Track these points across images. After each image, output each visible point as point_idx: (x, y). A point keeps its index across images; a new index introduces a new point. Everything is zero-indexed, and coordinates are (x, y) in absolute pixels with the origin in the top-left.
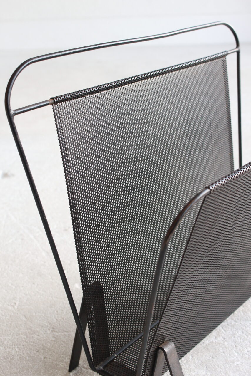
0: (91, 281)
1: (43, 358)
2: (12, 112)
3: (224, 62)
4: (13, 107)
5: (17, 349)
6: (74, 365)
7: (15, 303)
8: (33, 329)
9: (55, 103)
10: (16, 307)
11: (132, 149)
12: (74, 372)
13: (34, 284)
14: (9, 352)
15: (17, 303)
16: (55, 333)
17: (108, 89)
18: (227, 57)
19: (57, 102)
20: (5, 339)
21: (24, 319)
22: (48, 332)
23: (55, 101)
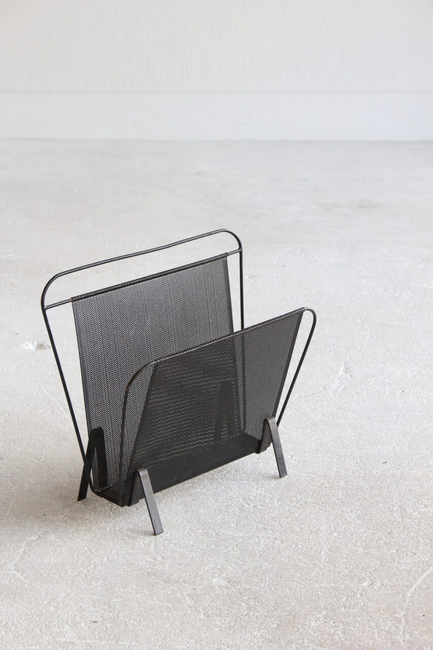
0: (95, 427)
1: (59, 492)
2: (45, 307)
3: (225, 262)
4: (46, 304)
5: (39, 486)
6: (82, 496)
7: (41, 458)
8: (54, 475)
9: (74, 301)
10: (41, 460)
11: (132, 333)
12: (82, 501)
13: (59, 445)
14: (33, 488)
15: (43, 458)
16: (71, 479)
17: (114, 289)
18: (228, 257)
19: (75, 301)
20: (31, 480)
21: (47, 468)
22: (66, 477)
23: (74, 300)
